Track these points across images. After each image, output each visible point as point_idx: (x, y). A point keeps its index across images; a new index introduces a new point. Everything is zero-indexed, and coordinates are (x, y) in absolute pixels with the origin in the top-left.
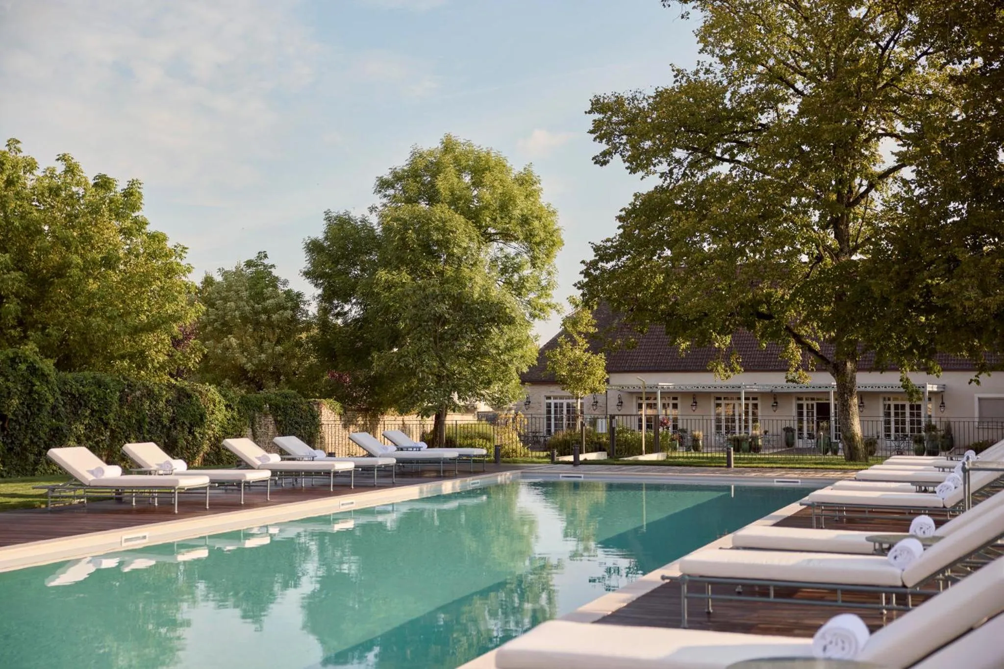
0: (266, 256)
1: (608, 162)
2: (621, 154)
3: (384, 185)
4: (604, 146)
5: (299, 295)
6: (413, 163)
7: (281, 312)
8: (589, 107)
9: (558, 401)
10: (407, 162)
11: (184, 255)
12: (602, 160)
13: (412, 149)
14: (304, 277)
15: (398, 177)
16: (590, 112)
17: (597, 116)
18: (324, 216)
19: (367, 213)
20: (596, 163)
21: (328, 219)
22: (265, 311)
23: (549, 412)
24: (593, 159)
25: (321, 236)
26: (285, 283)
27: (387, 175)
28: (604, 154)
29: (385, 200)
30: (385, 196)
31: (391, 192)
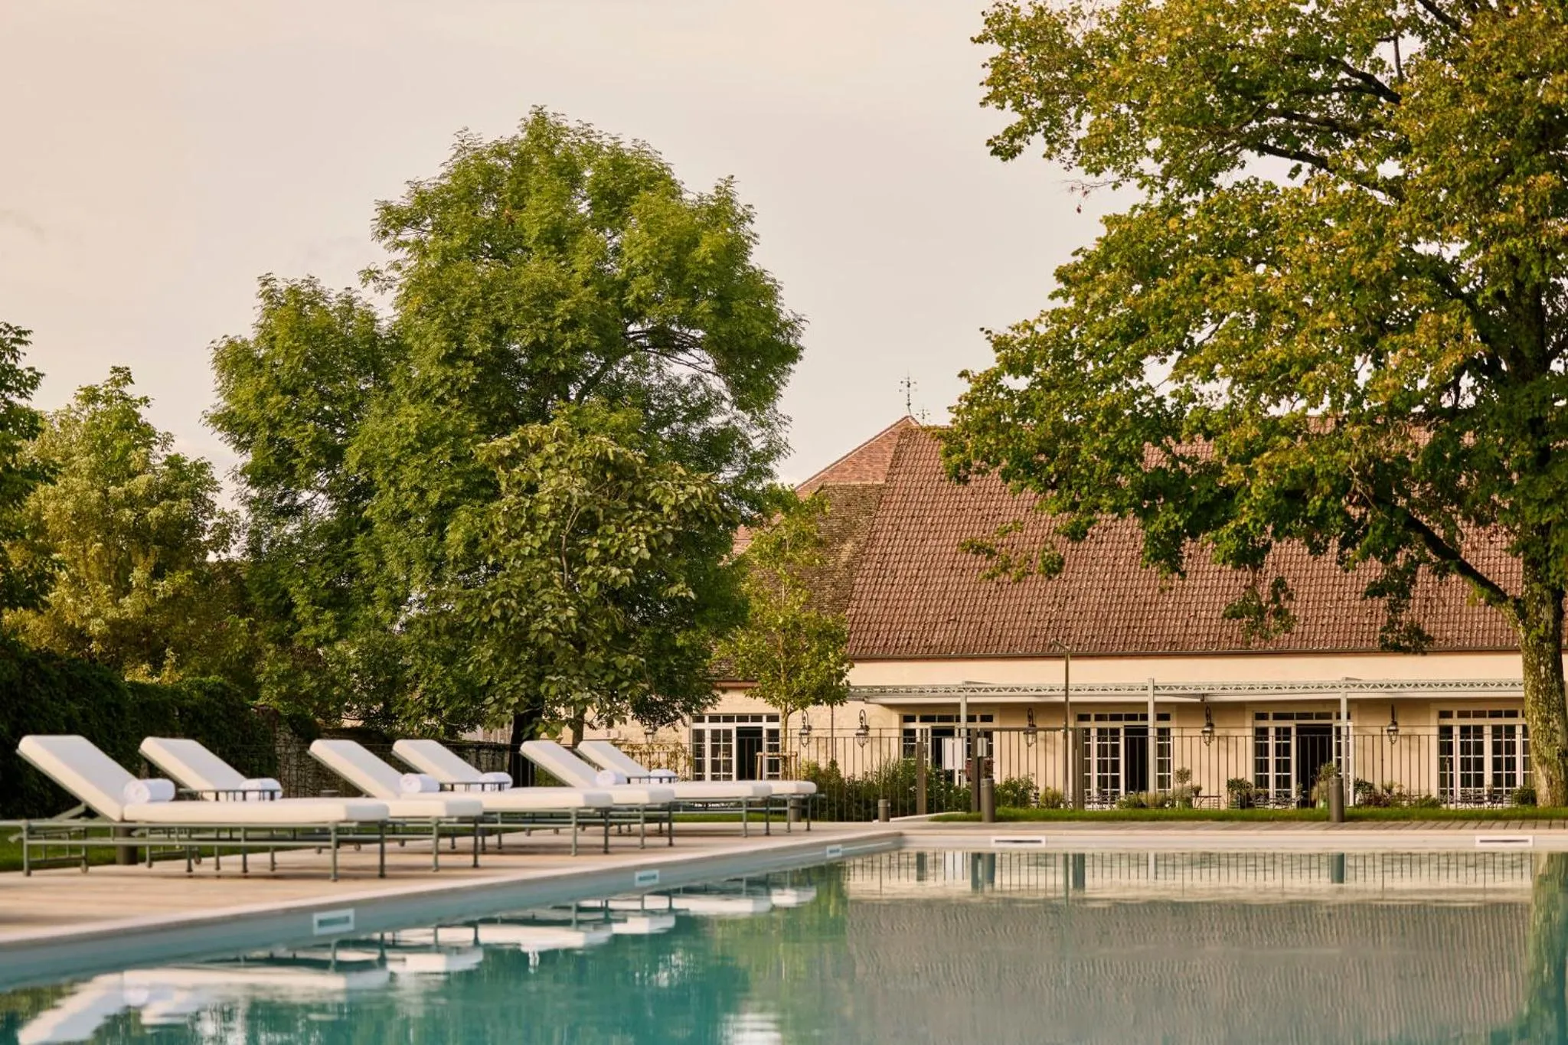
0: (128, 379)
1: (1020, 150)
2: (1046, 135)
3: (393, 219)
4: (1011, 117)
5: (201, 468)
6: (461, 171)
7: (165, 503)
8: (979, 28)
9: (721, 726)
10: (444, 170)
11: (19, 347)
12: (1005, 149)
13: (457, 141)
14: (210, 429)
15: (426, 203)
16: (980, 40)
17: (995, 49)
18: (257, 288)
19: (356, 284)
20: (994, 153)
21: (269, 296)
22: (131, 500)
23: (699, 751)
24: (989, 143)
25: (250, 334)
26: (168, 439)
27: (400, 197)
28: (1014, 133)
29: (401, 255)
30: (399, 245)
31: (409, 234)
